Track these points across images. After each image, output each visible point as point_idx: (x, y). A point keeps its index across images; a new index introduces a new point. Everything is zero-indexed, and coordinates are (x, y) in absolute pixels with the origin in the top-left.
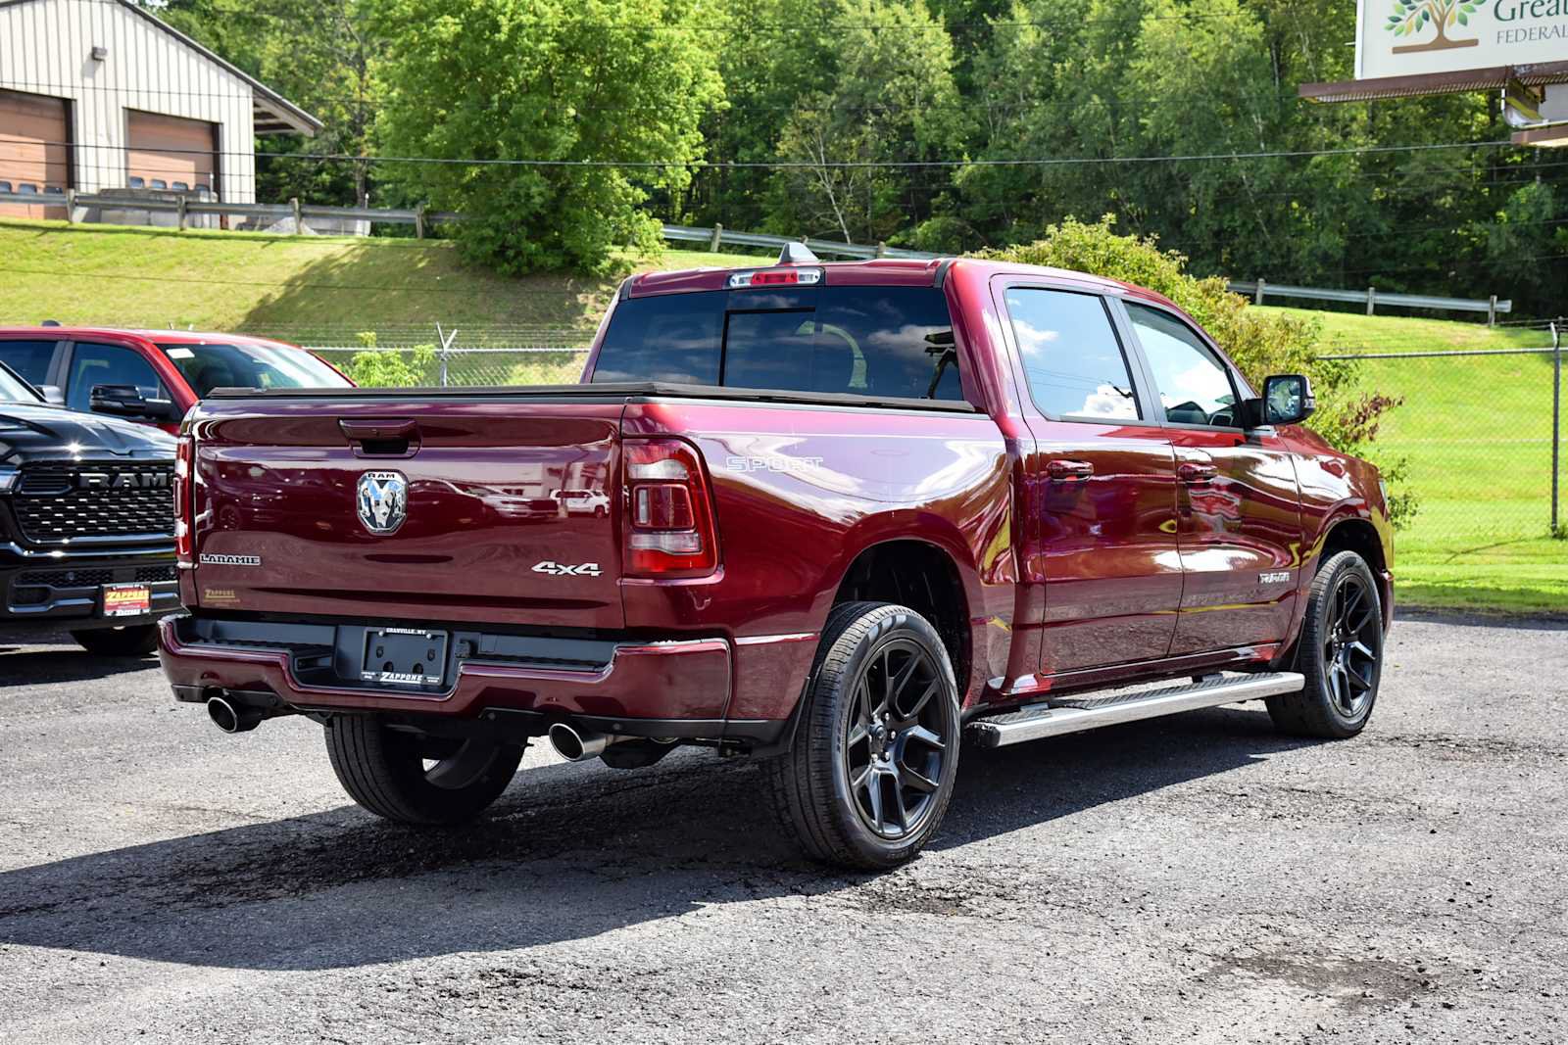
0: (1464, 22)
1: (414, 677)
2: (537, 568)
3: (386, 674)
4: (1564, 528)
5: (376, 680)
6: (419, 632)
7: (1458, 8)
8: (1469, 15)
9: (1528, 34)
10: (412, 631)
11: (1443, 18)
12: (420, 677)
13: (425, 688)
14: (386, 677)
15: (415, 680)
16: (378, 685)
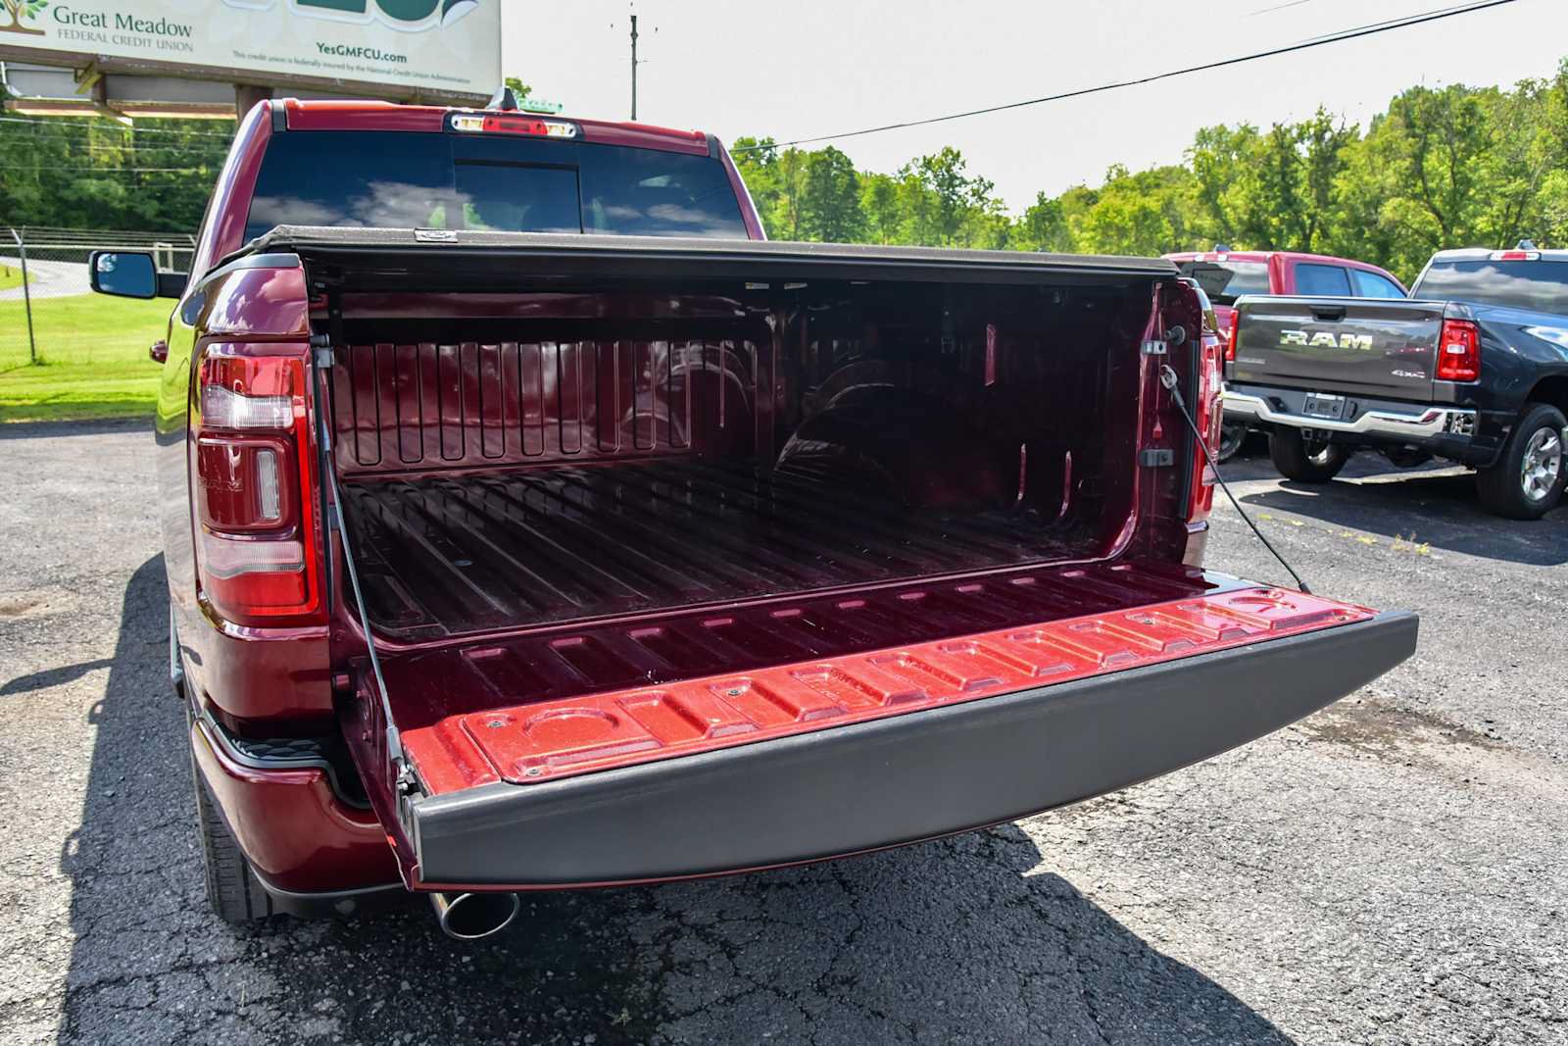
0: (33, 17)
4: (41, 358)
7: (26, 6)
8: (35, 13)
9: (81, 35)
11: (16, 10)
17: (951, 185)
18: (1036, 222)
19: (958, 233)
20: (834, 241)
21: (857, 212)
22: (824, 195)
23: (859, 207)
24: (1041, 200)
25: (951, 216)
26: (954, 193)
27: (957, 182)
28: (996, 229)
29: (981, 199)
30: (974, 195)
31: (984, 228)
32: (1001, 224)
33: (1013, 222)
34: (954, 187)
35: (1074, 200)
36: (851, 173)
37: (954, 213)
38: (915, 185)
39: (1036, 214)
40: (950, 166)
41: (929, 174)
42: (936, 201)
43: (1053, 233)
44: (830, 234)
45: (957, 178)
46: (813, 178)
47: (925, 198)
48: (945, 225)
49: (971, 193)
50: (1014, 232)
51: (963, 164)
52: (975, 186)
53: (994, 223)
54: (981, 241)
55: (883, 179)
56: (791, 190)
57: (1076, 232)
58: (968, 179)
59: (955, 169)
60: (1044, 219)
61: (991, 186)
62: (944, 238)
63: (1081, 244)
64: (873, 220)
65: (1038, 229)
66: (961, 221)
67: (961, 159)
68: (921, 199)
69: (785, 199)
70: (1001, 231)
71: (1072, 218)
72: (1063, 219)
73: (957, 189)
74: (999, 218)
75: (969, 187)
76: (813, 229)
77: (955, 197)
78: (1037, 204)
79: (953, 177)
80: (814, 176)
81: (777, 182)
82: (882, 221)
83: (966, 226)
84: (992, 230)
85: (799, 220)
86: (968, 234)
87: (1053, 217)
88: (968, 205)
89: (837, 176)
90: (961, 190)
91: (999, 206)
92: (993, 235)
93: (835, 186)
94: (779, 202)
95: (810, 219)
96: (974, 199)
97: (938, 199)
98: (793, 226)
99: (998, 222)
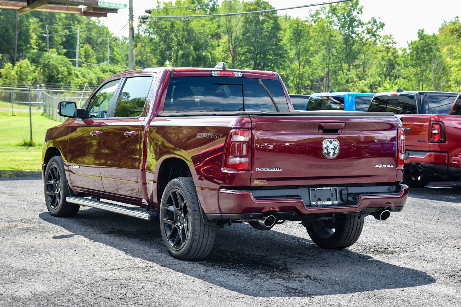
1: (329, 202)
2: (377, 166)
3: (319, 202)
5: (316, 204)
6: (328, 188)
10: (326, 188)
12: (331, 202)
13: (333, 205)
14: (319, 203)
15: (330, 203)
16: (317, 206)
17: (351, 25)
18: (417, 53)
19: (357, 62)
20: (262, 69)
21: (281, 48)
22: (254, 35)
23: (281, 43)
24: (421, 35)
25: (350, 48)
26: (353, 32)
27: (356, 23)
28: (386, 58)
29: (374, 35)
30: (369, 33)
31: (376, 58)
32: (390, 54)
33: (400, 53)
34: (353, 27)
35: (449, 33)
36: (276, 19)
37: (353, 47)
38: (323, 27)
39: (417, 48)
40: (350, 11)
41: (335, 19)
42: (340, 38)
43: (430, 61)
44: (259, 64)
45: (356, 21)
46: (246, 22)
47: (331, 36)
48: (346, 56)
49: (366, 32)
50: (400, 60)
51: (361, 10)
52: (370, 26)
53: (384, 53)
54: (374, 68)
55: (297, 22)
56: (229, 31)
57: (449, 60)
58: (365, 21)
59: (354, 13)
60: (423, 51)
61: (382, 25)
62: (345, 66)
63: (452, 69)
64: (292, 54)
65: (418, 58)
66: (359, 53)
67: (359, 6)
68: (327, 37)
69: (225, 38)
70: (389, 59)
71: (445, 50)
72: (438, 50)
73: (356, 29)
74: (388, 49)
75: (365, 27)
76: (246, 61)
77: (354, 35)
78: (418, 39)
79: (353, 20)
80: (247, 21)
81: (219, 27)
82: (298, 55)
83: (363, 56)
84: (383, 59)
85: (235, 54)
86: (364, 63)
87: (431, 48)
88: (364, 41)
89: (264, 22)
90: (359, 30)
91: (389, 40)
92: (383, 63)
93: (262, 29)
94: (221, 41)
95: (244, 54)
96: (368, 36)
97: (341, 37)
98: (231, 59)
99: (388, 52)
